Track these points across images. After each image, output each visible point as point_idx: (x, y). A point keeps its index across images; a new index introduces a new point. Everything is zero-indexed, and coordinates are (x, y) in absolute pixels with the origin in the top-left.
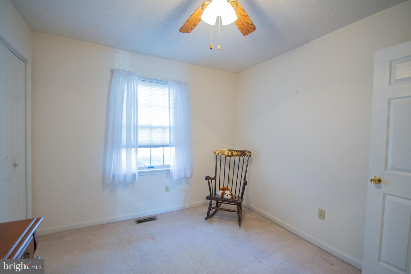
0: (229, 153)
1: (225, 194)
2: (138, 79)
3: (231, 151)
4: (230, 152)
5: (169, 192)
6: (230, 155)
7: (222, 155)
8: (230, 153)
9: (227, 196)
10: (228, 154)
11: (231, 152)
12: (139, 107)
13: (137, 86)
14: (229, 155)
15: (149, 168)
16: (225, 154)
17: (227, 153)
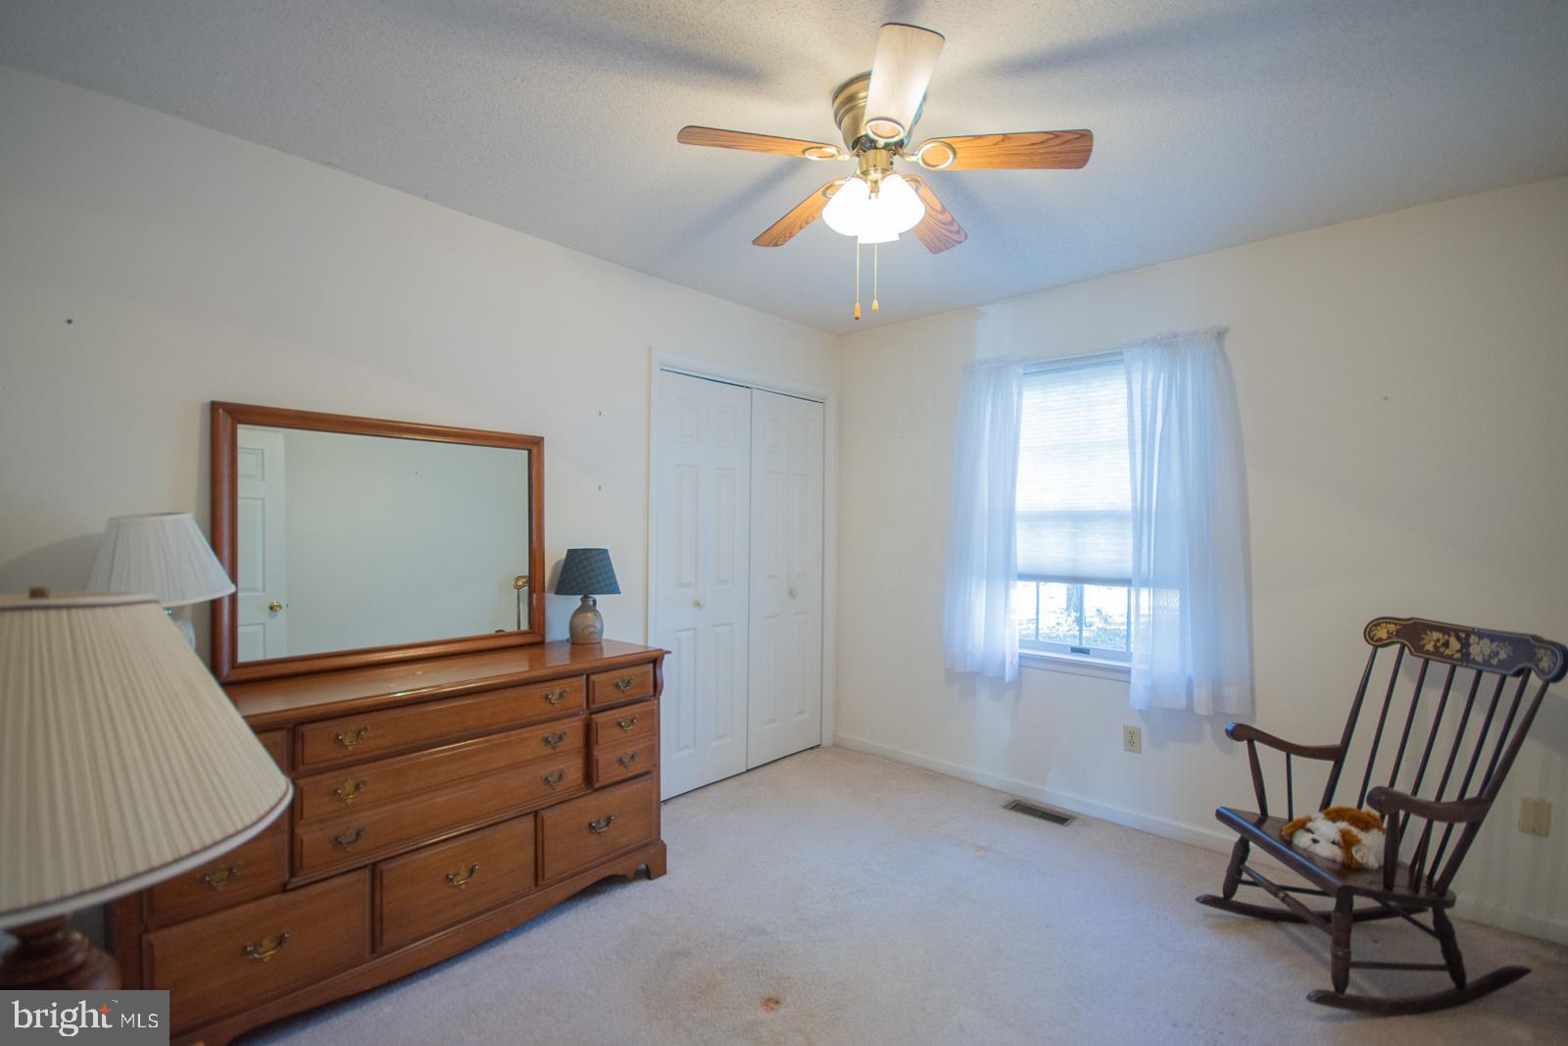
0: (1446, 644)
1: (1309, 831)
2: (1022, 371)
3: (1463, 635)
4: (1453, 641)
5: (1138, 755)
6: (1451, 657)
7: (1406, 650)
8: (1455, 645)
9: (1315, 841)
10: (1442, 649)
11: (1458, 638)
12: (1022, 456)
13: (1020, 395)
14: (1447, 652)
15: (1075, 650)
16: (1427, 648)
17: (1438, 640)
